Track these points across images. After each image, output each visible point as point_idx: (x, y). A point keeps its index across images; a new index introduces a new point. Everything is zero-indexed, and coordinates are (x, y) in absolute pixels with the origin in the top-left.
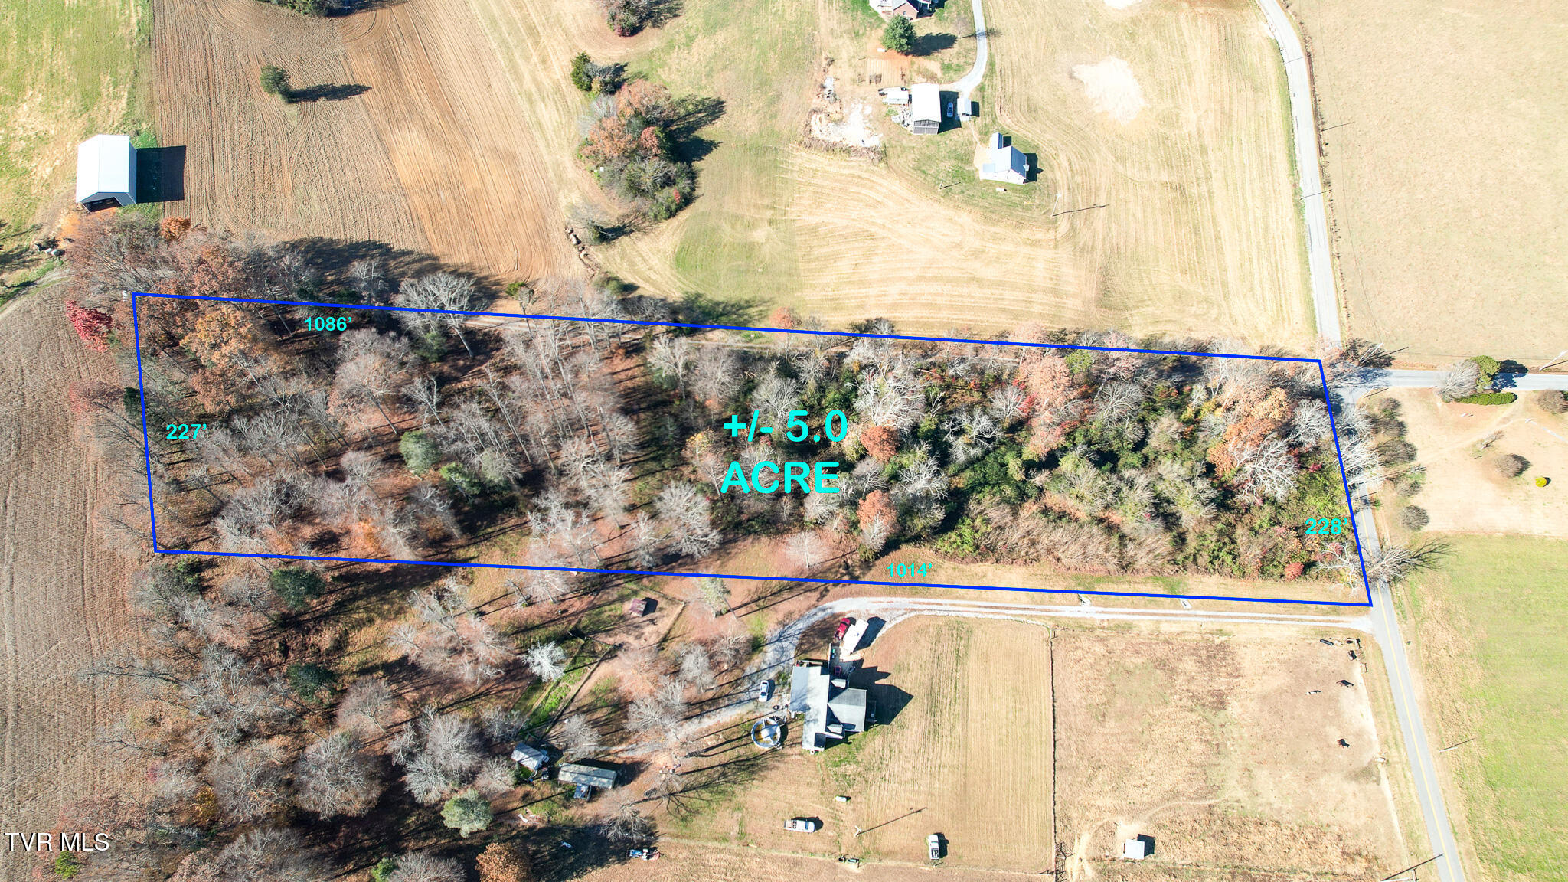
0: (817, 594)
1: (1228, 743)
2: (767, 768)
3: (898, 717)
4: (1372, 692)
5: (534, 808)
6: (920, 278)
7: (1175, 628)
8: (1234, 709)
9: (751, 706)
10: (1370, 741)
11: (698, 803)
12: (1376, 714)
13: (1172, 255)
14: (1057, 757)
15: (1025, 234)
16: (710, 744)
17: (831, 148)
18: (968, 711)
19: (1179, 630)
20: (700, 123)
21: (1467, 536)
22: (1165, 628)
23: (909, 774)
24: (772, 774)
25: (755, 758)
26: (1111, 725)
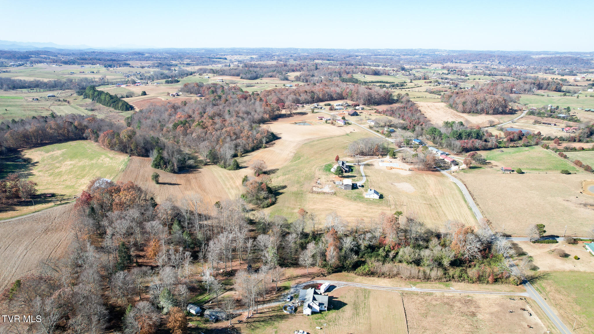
0: (311, 278)
1: (481, 326)
2: (288, 318)
3: (342, 309)
4: (536, 313)
5: (192, 322)
6: (347, 216)
7: (450, 295)
8: (480, 316)
9: (284, 302)
10: (542, 327)
11: (259, 325)
12: (541, 319)
13: (430, 216)
14: (408, 325)
15: (380, 208)
16: (266, 311)
17: (318, 193)
18: (370, 311)
19: (452, 295)
20: (279, 189)
21: (555, 272)
22: (446, 294)
23: (347, 324)
24: (290, 320)
25: (284, 315)
26: (429, 319)
